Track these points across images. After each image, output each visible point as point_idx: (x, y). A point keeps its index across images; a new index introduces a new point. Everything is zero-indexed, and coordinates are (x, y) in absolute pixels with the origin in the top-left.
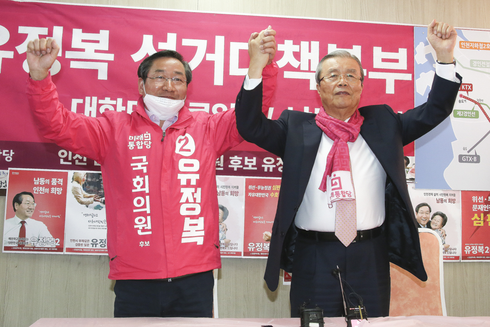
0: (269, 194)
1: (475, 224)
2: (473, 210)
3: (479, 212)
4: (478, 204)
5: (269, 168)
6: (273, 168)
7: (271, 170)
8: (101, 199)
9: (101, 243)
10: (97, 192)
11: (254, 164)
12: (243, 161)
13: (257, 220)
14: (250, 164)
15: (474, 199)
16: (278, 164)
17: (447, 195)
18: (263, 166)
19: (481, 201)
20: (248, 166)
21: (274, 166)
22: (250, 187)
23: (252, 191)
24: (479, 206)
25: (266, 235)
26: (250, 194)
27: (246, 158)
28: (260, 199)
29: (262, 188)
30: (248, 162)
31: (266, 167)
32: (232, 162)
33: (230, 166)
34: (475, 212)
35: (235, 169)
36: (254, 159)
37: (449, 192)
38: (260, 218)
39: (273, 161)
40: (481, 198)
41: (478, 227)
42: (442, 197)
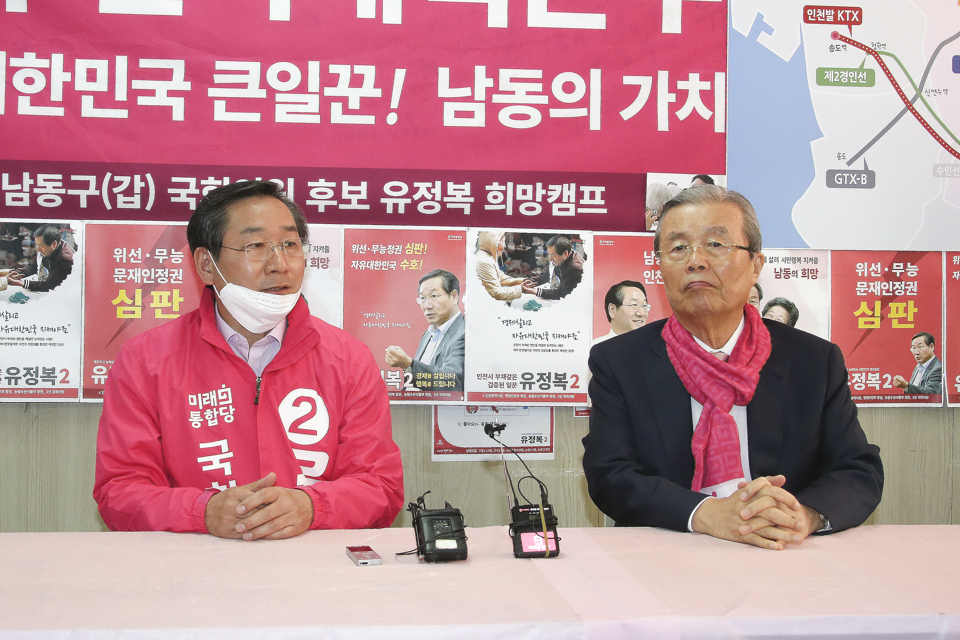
0: (398, 264)
1: (862, 325)
2: (858, 294)
3: (870, 298)
4: (870, 279)
5: (396, 206)
6: (406, 205)
7: (401, 210)
8: (23, 280)
9: (29, 377)
10: (13, 264)
11: (364, 196)
12: (338, 191)
13: (372, 319)
14: (354, 198)
15: (861, 268)
16: (416, 197)
17: (799, 259)
18: (383, 200)
19: (876, 272)
20: (348, 202)
21: (409, 201)
22: (355, 248)
23: (359, 257)
24: (871, 284)
25: (393, 353)
26: (355, 264)
27: (345, 184)
28: (379, 275)
29: (383, 251)
30: (350, 192)
31: (389, 203)
32: (313, 193)
33: (309, 202)
34: (863, 299)
35: (321, 209)
36: (363, 187)
37: (802, 255)
38: (378, 316)
39: (405, 189)
40: (877, 268)
41: (869, 331)
42: (786, 266)
